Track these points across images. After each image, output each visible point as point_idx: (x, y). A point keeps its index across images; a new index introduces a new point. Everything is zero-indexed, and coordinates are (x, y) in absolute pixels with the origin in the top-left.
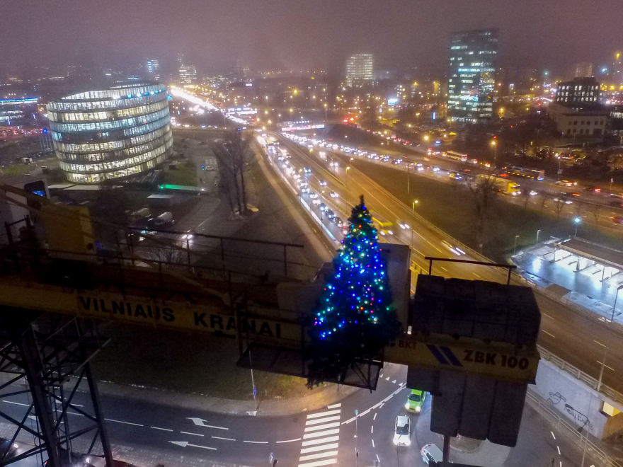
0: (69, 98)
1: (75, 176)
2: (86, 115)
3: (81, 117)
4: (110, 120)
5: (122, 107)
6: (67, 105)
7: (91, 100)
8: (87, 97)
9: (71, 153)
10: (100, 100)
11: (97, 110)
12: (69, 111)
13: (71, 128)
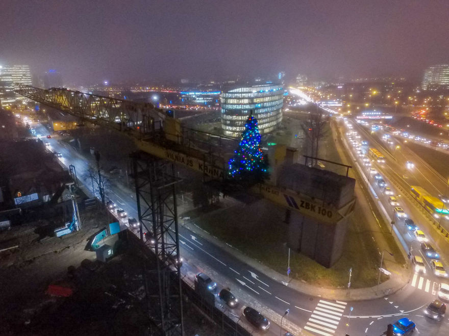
0: (231, 91)
1: (227, 132)
2: (238, 101)
3: (235, 101)
4: (249, 104)
5: (257, 97)
6: (230, 95)
7: (242, 93)
8: (240, 91)
9: (227, 120)
10: (246, 93)
11: (244, 98)
12: (231, 98)
13: (230, 107)
